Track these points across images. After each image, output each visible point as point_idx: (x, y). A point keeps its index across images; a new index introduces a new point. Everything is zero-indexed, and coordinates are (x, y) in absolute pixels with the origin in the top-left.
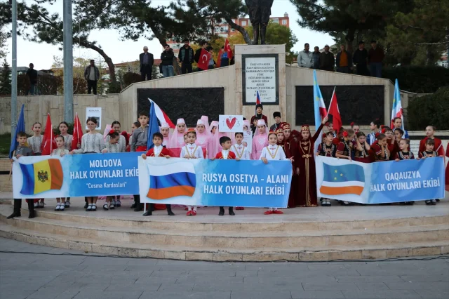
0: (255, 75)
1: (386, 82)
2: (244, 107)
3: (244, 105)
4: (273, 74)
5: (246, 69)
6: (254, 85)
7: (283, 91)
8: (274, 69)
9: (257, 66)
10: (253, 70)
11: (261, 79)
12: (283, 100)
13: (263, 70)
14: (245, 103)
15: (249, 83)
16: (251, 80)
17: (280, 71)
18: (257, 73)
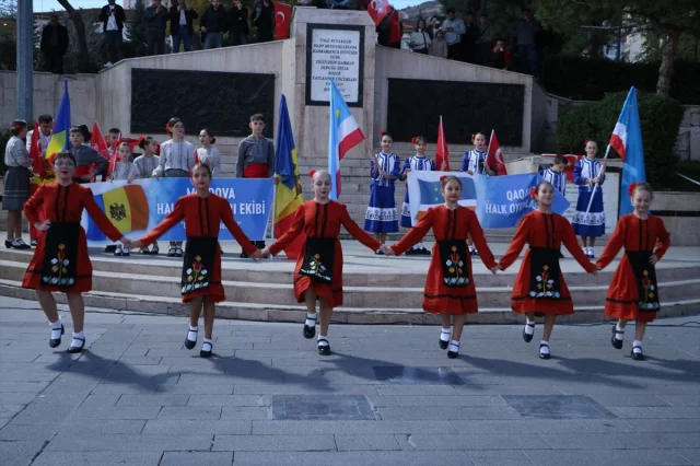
0: (327, 57)
1: (527, 80)
2: (308, 107)
3: (307, 104)
4: (356, 58)
5: (313, 48)
6: (325, 73)
7: (370, 85)
8: (358, 50)
9: (330, 43)
10: (324, 48)
11: (337, 65)
12: (369, 101)
13: (340, 50)
14: (309, 102)
15: (316, 71)
16: (320, 65)
17: (366, 53)
18: (329, 55)
